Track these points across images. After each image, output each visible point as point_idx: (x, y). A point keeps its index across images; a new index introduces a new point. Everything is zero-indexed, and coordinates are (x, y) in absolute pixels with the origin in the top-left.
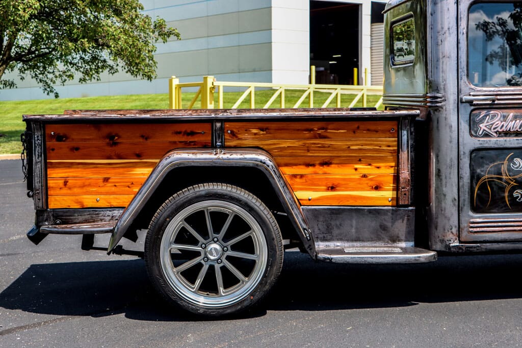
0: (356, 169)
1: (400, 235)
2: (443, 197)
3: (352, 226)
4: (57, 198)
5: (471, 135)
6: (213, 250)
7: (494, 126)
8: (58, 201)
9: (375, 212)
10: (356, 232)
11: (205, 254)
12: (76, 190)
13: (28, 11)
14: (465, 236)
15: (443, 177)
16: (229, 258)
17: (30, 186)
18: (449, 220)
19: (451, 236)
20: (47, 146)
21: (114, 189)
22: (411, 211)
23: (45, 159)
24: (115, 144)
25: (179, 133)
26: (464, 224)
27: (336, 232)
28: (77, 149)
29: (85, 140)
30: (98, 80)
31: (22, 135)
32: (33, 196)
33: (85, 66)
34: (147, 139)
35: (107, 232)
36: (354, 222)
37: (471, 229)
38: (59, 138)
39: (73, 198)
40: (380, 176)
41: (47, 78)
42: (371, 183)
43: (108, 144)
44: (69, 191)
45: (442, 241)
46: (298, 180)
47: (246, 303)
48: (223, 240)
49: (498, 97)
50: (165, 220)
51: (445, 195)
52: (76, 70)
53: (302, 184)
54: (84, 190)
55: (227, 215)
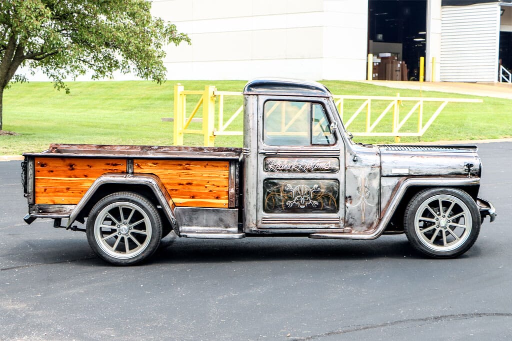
0: (206, 187)
1: (230, 224)
2: (249, 204)
3: (204, 218)
4: (40, 198)
5: (264, 171)
6: (123, 229)
7: (277, 167)
8: (41, 200)
9: (216, 211)
10: (206, 222)
11: (120, 230)
12: (51, 194)
13: (40, 20)
14: (260, 225)
15: (249, 193)
16: (133, 234)
17: (26, 191)
18: (252, 216)
19: (253, 225)
20: (36, 170)
21: (72, 194)
22: (236, 211)
23: (34, 176)
24: (73, 169)
25: (108, 164)
26: (260, 219)
27: (195, 221)
28: (52, 171)
29: (57, 167)
30: (111, 78)
31: (22, 163)
32: (27, 197)
33: (98, 64)
34: (90, 167)
35: (66, 217)
36: (205, 216)
37: (263, 222)
38: (42, 165)
39: (49, 198)
40: (219, 191)
41: (59, 73)
42: (214, 195)
43: (69, 169)
44: (47, 195)
45: (248, 227)
46: (174, 192)
47: (140, 258)
48: (129, 223)
49: (279, 151)
50: (97, 212)
51: (250, 203)
52: (89, 67)
53: (176, 194)
54: (56, 194)
55: (132, 210)
